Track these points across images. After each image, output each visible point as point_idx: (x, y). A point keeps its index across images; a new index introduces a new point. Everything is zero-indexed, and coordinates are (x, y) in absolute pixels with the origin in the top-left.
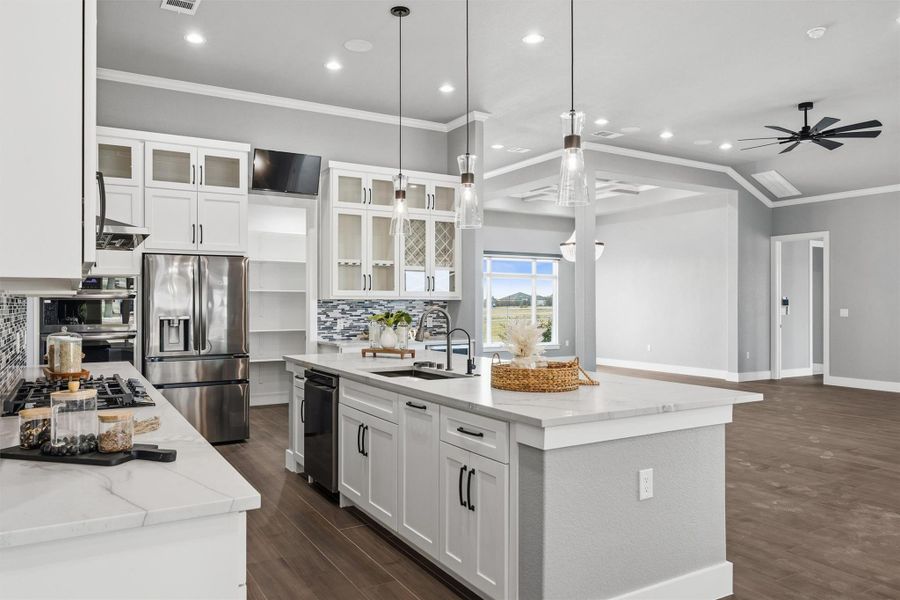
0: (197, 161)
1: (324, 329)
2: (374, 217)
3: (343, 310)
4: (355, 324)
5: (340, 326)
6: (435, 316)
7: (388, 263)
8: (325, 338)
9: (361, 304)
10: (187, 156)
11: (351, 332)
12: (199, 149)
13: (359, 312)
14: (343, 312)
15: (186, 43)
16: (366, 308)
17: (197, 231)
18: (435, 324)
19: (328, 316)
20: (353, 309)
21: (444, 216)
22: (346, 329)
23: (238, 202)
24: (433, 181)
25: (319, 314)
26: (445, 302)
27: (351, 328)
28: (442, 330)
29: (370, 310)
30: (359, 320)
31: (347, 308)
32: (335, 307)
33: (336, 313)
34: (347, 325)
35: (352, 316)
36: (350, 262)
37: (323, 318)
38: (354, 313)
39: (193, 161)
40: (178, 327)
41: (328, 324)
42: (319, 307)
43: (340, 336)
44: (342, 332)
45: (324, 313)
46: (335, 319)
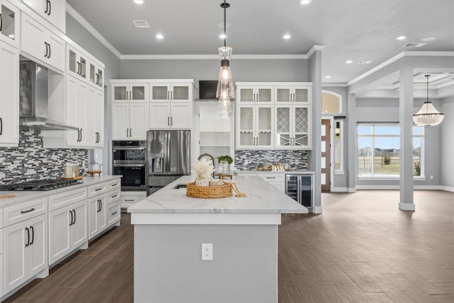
0: (170, 89)
1: (237, 164)
2: (259, 108)
3: (248, 155)
4: (254, 162)
5: (246, 163)
6: (300, 158)
7: (268, 131)
8: (238, 168)
9: (257, 152)
10: (166, 87)
11: (252, 166)
12: (170, 84)
13: (256, 156)
14: (248, 156)
15: (156, 38)
16: (260, 154)
17: (170, 120)
18: (301, 163)
19: (240, 158)
20: (253, 155)
21: (301, 105)
22: (249, 164)
23: (188, 106)
24: (293, 87)
25: (235, 157)
26: (306, 151)
27: (252, 164)
28: (304, 166)
29: (262, 155)
30: (256, 160)
31: (250, 154)
32: (244, 154)
33: (244, 157)
34: (250, 163)
35: (252, 158)
36: (247, 131)
37: (237, 159)
38: (253, 157)
39: (169, 90)
40: (160, 162)
41: (240, 162)
42: (235, 154)
43: (246, 168)
44: (247, 166)
45: (238, 156)
46: (244, 159)
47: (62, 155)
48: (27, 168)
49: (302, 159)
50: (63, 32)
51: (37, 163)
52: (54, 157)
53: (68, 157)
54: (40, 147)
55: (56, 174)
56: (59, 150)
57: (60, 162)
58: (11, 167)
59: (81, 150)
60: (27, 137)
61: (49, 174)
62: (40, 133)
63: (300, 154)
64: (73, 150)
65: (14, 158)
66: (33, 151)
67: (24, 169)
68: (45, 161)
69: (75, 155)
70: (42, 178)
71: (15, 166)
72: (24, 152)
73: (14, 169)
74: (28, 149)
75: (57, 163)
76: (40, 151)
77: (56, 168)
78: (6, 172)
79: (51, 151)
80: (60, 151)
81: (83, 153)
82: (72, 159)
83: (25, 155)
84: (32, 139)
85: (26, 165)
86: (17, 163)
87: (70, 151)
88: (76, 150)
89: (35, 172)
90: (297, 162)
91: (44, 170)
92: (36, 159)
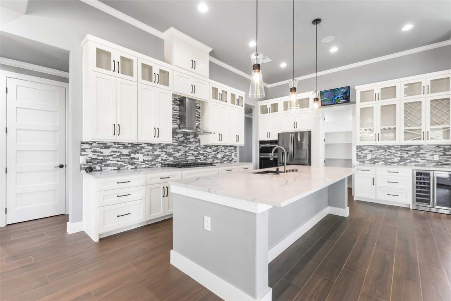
0: (294, 102)
1: (360, 158)
2: (382, 106)
4: (378, 157)
5: (369, 157)
8: (360, 162)
9: (382, 147)
11: (375, 161)
13: (381, 151)
14: (371, 151)
16: (385, 149)
17: (295, 125)
19: (362, 153)
20: (376, 150)
23: (309, 113)
24: (426, 79)
25: (357, 152)
27: (375, 158)
30: (381, 155)
31: (373, 149)
32: (366, 149)
33: (367, 152)
34: (373, 157)
35: (376, 153)
36: (367, 129)
37: (359, 154)
40: (287, 155)
41: (362, 156)
42: (357, 149)
43: (369, 162)
44: (370, 160)
45: (360, 151)
46: (366, 154)
47: (215, 149)
48: (188, 156)
49: (445, 154)
50: (207, 78)
51: (196, 153)
52: (208, 150)
53: (220, 150)
54: (198, 144)
55: (211, 160)
56: (212, 146)
57: (214, 153)
58: (177, 155)
59: (231, 146)
60: (189, 139)
61: (205, 160)
62: (198, 136)
63: (442, 149)
64: (224, 146)
65: (180, 150)
66: (193, 146)
67: (186, 156)
68: (201, 152)
69: (226, 149)
70: (199, 161)
71: (180, 154)
72: (186, 147)
73: (179, 156)
74: (189, 145)
75: (211, 154)
76: (198, 146)
77: (210, 156)
78: (174, 157)
79: (206, 146)
80: (214, 147)
81: (233, 148)
82: (223, 151)
83: (187, 148)
84: (192, 140)
85: (187, 154)
86: (181, 153)
87: (221, 147)
88: (227, 146)
89: (194, 158)
90: (436, 158)
91: (202, 157)
92: (195, 151)
